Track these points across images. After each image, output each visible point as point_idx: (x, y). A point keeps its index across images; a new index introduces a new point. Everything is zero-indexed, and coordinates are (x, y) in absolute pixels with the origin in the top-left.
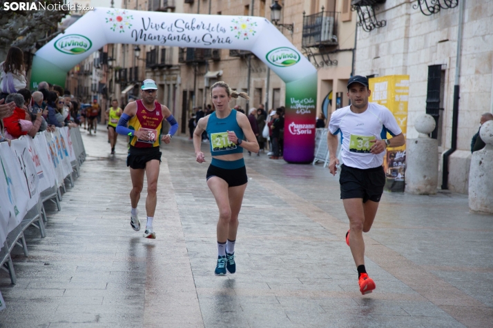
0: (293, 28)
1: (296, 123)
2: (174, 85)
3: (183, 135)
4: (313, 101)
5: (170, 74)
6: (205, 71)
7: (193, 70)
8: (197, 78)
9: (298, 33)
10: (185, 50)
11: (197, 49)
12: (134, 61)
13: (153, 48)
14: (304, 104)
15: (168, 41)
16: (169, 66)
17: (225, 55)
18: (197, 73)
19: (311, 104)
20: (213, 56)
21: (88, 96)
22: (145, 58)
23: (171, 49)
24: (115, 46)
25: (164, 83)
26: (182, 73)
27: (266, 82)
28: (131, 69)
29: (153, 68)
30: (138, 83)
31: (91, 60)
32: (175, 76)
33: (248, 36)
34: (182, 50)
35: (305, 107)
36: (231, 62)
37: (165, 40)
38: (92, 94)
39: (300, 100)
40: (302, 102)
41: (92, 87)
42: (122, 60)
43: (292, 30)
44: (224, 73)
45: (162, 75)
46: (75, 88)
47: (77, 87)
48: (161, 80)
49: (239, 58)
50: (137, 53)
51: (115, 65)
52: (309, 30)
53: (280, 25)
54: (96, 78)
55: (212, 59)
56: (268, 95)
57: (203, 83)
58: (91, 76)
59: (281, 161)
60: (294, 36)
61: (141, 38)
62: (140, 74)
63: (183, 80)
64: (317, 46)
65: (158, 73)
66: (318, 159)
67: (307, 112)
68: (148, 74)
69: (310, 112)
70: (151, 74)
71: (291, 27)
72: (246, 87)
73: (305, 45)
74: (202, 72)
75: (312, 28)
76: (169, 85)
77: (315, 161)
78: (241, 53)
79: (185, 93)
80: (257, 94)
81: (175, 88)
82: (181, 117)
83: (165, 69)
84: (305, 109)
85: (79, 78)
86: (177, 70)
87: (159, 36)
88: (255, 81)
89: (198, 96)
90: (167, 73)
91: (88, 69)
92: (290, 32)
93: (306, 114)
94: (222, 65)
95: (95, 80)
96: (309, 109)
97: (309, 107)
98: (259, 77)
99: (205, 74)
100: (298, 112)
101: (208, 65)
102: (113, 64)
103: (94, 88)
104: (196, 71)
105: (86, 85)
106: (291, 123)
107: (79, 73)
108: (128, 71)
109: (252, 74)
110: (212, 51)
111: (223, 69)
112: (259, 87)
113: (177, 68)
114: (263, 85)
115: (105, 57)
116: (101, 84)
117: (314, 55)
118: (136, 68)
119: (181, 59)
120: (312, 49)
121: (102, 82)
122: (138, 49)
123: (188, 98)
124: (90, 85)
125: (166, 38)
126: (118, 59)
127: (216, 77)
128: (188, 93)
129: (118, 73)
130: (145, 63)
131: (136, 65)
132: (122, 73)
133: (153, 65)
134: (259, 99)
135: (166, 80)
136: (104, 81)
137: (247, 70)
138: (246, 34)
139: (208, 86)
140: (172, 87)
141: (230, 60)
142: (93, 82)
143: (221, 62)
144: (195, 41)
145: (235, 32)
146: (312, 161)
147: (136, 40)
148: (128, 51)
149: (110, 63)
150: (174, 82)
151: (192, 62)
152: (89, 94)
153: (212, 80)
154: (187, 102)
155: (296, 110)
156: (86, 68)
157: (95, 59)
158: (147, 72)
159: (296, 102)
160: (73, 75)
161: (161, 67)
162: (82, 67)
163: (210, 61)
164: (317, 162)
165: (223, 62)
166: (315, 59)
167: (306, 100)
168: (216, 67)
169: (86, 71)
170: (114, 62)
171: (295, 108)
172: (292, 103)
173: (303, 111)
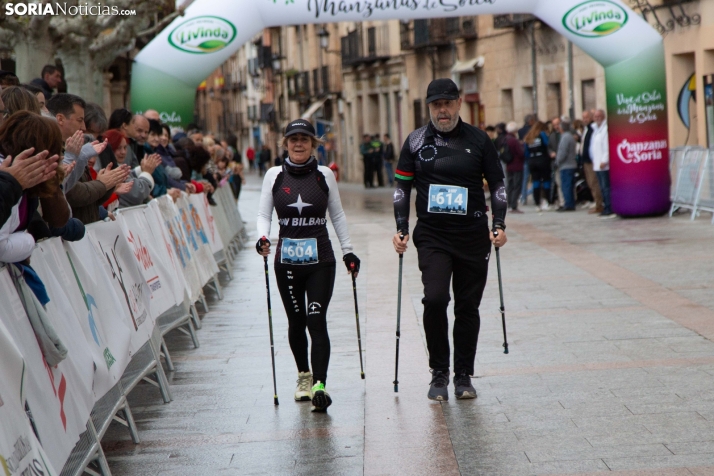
1: (631, 140)
2: (397, 93)
4: (659, 97)
5: (386, 74)
6: (451, 62)
7: (428, 62)
10: (411, 26)
11: (433, 21)
12: (319, 56)
13: (352, 28)
14: (642, 103)
15: (376, 11)
16: (384, 60)
17: (485, 28)
18: (437, 67)
19: (656, 102)
20: (463, 32)
21: (243, 130)
22: (339, 47)
23: (386, 27)
24: (283, 33)
25: (377, 90)
26: (408, 70)
27: (566, 70)
28: (315, 71)
29: (355, 66)
30: (330, 97)
31: (242, 62)
32: (397, 76)
35: (645, 108)
36: (498, 39)
37: (371, 11)
38: (250, 125)
39: (635, 97)
40: (638, 100)
41: (248, 112)
42: (299, 57)
44: (486, 61)
45: (371, 77)
46: (219, 118)
47: (221, 114)
48: (372, 86)
49: (512, 29)
50: (324, 41)
51: (285, 68)
54: (254, 95)
55: (461, 37)
56: (572, 94)
58: (244, 93)
61: (325, 10)
62: (333, 80)
63: (412, 82)
65: (365, 75)
66: (678, 206)
67: (649, 118)
68: (347, 78)
69: (654, 117)
70: (353, 77)
72: (530, 83)
74: (446, 63)
76: (386, 95)
77: (672, 210)
78: (516, 21)
79: (417, 105)
80: (552, 94)
81: (398, 99)
83: (377, 65)
84: (645, 113)
85: (223, 97)
86: (399, 64)
87: (358, 4)
88: (545, 71)
91: (238, 80)
93: (647, 122)
94: (481, 47)
95: (254, 99)
96: (653, 112)
97: (653, 107)
98: (553, 61)
99: (451, 66)
100: (632, 120)
101: (456, 49)
102: (281, 65)
103: (252, 114)
104: (433, 62)
105: (237, 110)
106: (620, 141)
107: (224, 90)
108: (311, 75)
109: (539, 58)
110: (461, 22)
111: (484, 54)
112: (555, 79)
113: (399, 60)
114: (562, 76)
115: (267, 57)
116: (263, 105)
117: (654, 9)
118: (325, 69)
119: (405, 45)
121: (265, 102)
122: (326, 34)
124: (244, 109)
125: (373, 6)
126: (291, 55)
127: (473, 69)
128: (423, 106)
129: (292, 83)
130: (340, 58)
131: (324, 63)
132: (300, 81)
133: (354, 60)
134: (555, 103)
135: (381, 86)
136: (269, 99)
137: (529, 52)
140: (392, 97)
141: (497, 35)
142: (251, 103)
143: (479, 42)
144: (426, 6)
146: (667, 210)
147: (317, 14)
148: (306, 39)
149: (277, 65)
150: (395, 88)
151: (425, 47)
152: (245, 126)
153: (464, 76)
155: (628, 116)
156: (235, 78)
157: (249, 61)
158: (344, 74)
159: (627, 101)
160: (212, 94)
161: (369, 63)
162: (227, 77)
163: (458, 41)
164: (677, 211)
165: (483, 41)
166: (656, 17)
167: (646, 96)
168: (470, 52)
169: (235, 84)
170: (284, 62)
171: (627, 112)
172: (619, 103)
173: (641, 117)
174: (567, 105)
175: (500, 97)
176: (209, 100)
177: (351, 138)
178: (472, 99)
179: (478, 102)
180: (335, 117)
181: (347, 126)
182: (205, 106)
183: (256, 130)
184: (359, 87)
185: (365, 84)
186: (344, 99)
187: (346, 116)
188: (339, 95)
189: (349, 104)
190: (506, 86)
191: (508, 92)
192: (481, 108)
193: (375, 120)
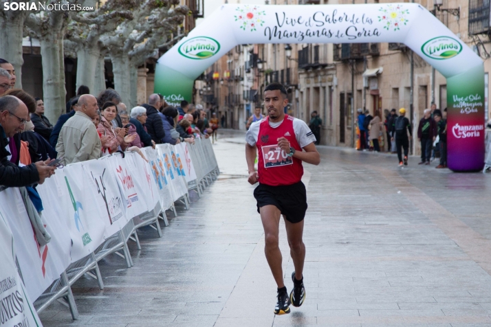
0: (459, 12)
1: (460, 125)
2: (330, 87)
3: (342, 144)
4: (479, 98)
5: (325, 75)
6: (363, 69)
7: (350, 68)
8: (355, 77)
9: (465, 19)
10: (340, 46)
11: (353, 44)
12: (286, 62)
13: (305, 46)
14: (469, 102)
15: (306, 37)
16: (324, 66)
17: (384, 50)
18: (355, 72)
19: (478, 101)
20: (371, 51)
21: (240, 105)
22: (297, 57)
23: (326, 46)
24: (265, 46)
25: (319, 85)
26: (338, 73)
27: (431, 78)
28: (282, 71)
29: (307, 69)
30: (291, 87)
31: (242, 64)
32: (331, 76)
33: (400, 26)
34: (336, 47)
35: (471, 105)
36: (391, 56)
37: (303, 37)
38: (245, 102)
39: (464, 98)
40: (466, 99)
41: (244, 94)
42: (274, 62)
43: (458, 15)
44: (384, 70)
45: (316, 76)
46: (226, 97)
47: (227, 95)
48: (316, 83)
49: (400, 51)
50: (288, 53)
51: (266, 68)
52: (476, 14)
53: (443, 10)
54: (247, 84)
55: (370, 54)
56: (434, 93)
57: (362, 83)
58: (242, 82)
59: (447, 171)
60: (461, 22)
61: (275, 36)
62: (293, 77)
63: (339, 80)
64: (485, 33)
65: (312, 75)
66: (488, 166)
67: (473, 111)
68: (301, 76)
69: (476, 111)
70: (305, 76)
71: (457, 12)
72: (409, 85)
73: (472, 32)
74: (360, 70)
75: (480, 11)
76: (324, 88)
77: (485, 168)
78: (401, 46)
79: (342, 95)
80: (422, 92)
81: (331, 91)
82: (339, 124)
83: (319, 69)
84: (471, 107)
85: (229, 85)
86: (332, 69)
88: (419, 78)
89: (357, 99)
90: (322, 73)
91: (239, 74)
92: (455, 18)
93: (471, 113)
94: (382, 61)
95: (247, 86)
96: (475, 107)
97: (476, 104)
98: (424, 72)
99: (363, 72)
100: (462, 112)
101: (366, 61)
102: (263, 66)
103: (246, 96)
104: (353, 69)
105: (237, 93)
106: (454, 125)
107: (229, 80)
108: (280, 73)
109: (415, 70)
110: (370, 45)
111: (383, 66)
112: (424, 84)
113: (332, 67)
114: (429, 82)
115: (255, 59)
116: (252, 91)
117: (483, 43)
118: (288, 70)
119: (336, 57)
120: (480, 36)
121: (254, 88)
122: (289, 48)
123: (346, 102)
124: (241, 93)
126: (269, 61)
127: (375, 75)
128: (346, 96)
129: (269, 77)
130: (297, 64)
131: (289, 66)
132: (273, 76)
133: (305, 65)
134: (424, 98)
135: (321, 82)
136: (257, 88)
137: (410, 65)
138: (396, 24)
139: (367, 86)
140: (327, 89)
141: (391, 54)
142: (245, 89)
143: (380, 58)
144: (337, 36)
145: (384, 23)
146: (482, 168)
147: (270, 38)
148: (279, 51)
149: (260, 66)
150: (329, 84)
151: (348, 60)
152: (241, 103)
153: (370, 78)
154: (345, 106)
155: (460, 109)
156: (237, 73)
157: (246, 63)
158: (300, 74)
159: (459, 100)
160: (222, 82)
161: (315, 67)
162: (232, 72)
163: (368, 57)
164: (488, 169)
165: (383, 57)
166: (484, 48)
167: (471, 97)
168: (375, 63)
169: (237, 76)
170: (265, 64)
171: (459, 106)
172: (455, 101)
173: (468, 110)
174: (430, 100)
175: (391, 93)
176: (220, 86)
177: (302, 114)
178: (375, 93)
179: (378, 95)
180: (294, 101)
181: (300, 106)
182: (217, 89)
183: (248, 105)
184: (308, 83)
185: (312, 80)
186: (299, 90)
187: (300, 100)
188: (296, 87)
189: (302, 93)
190: (395, 86)
191: (396, 90)
192: (380, 99)
193: (317, 104)
